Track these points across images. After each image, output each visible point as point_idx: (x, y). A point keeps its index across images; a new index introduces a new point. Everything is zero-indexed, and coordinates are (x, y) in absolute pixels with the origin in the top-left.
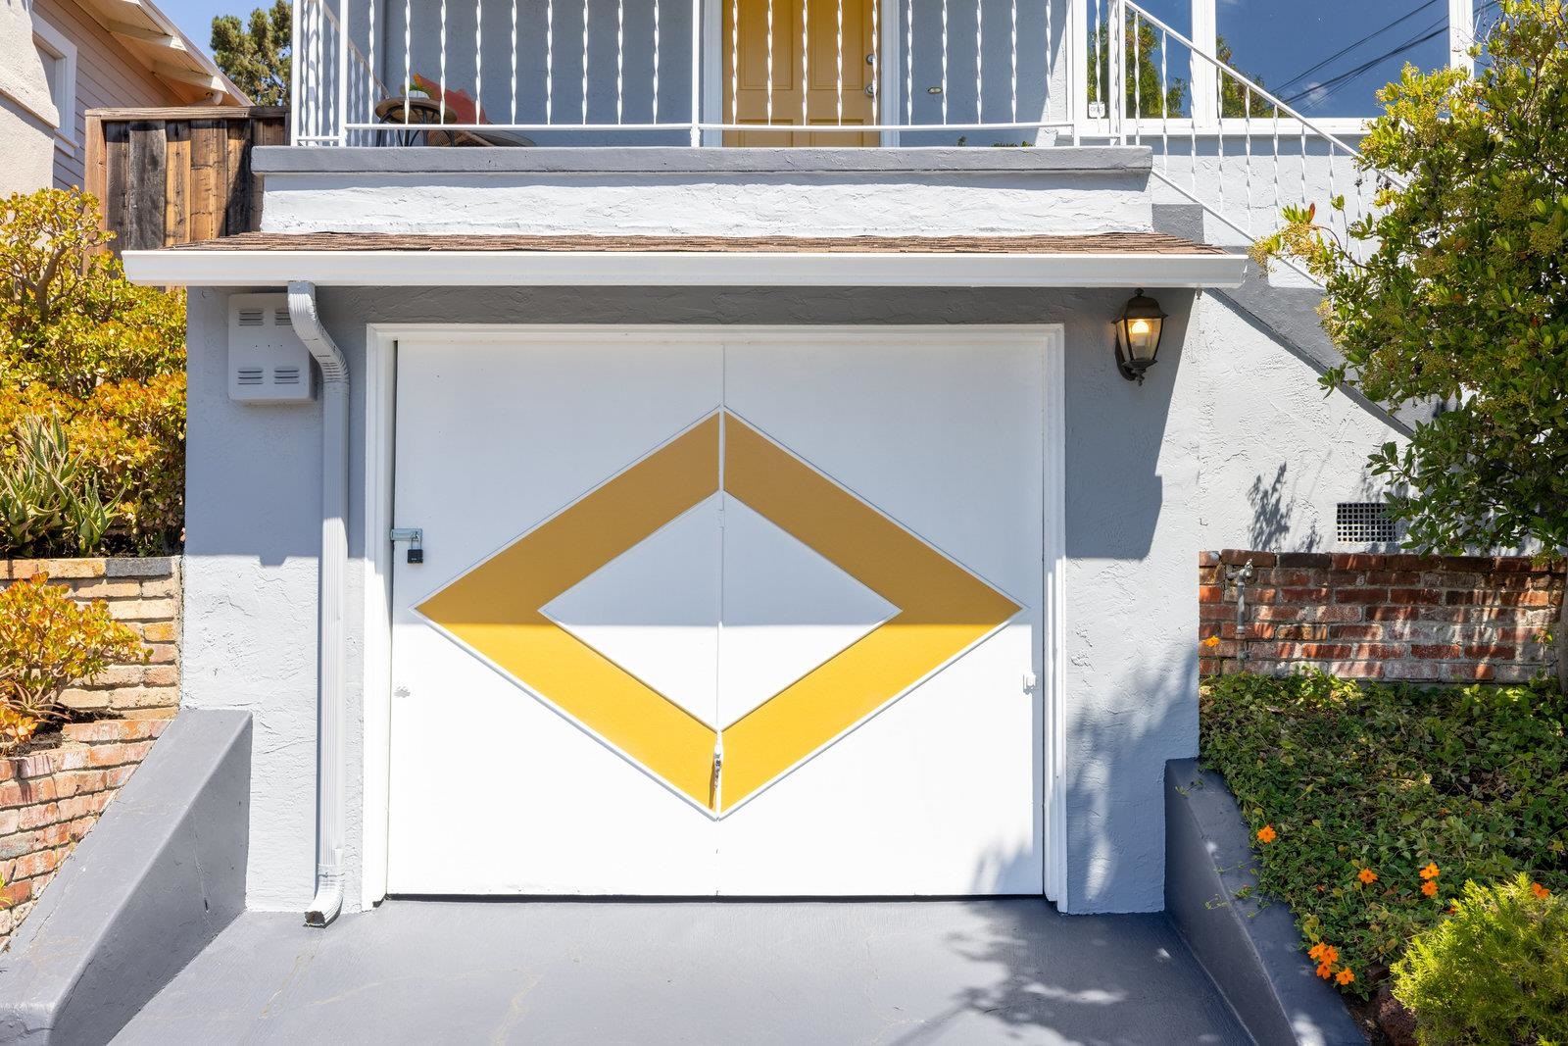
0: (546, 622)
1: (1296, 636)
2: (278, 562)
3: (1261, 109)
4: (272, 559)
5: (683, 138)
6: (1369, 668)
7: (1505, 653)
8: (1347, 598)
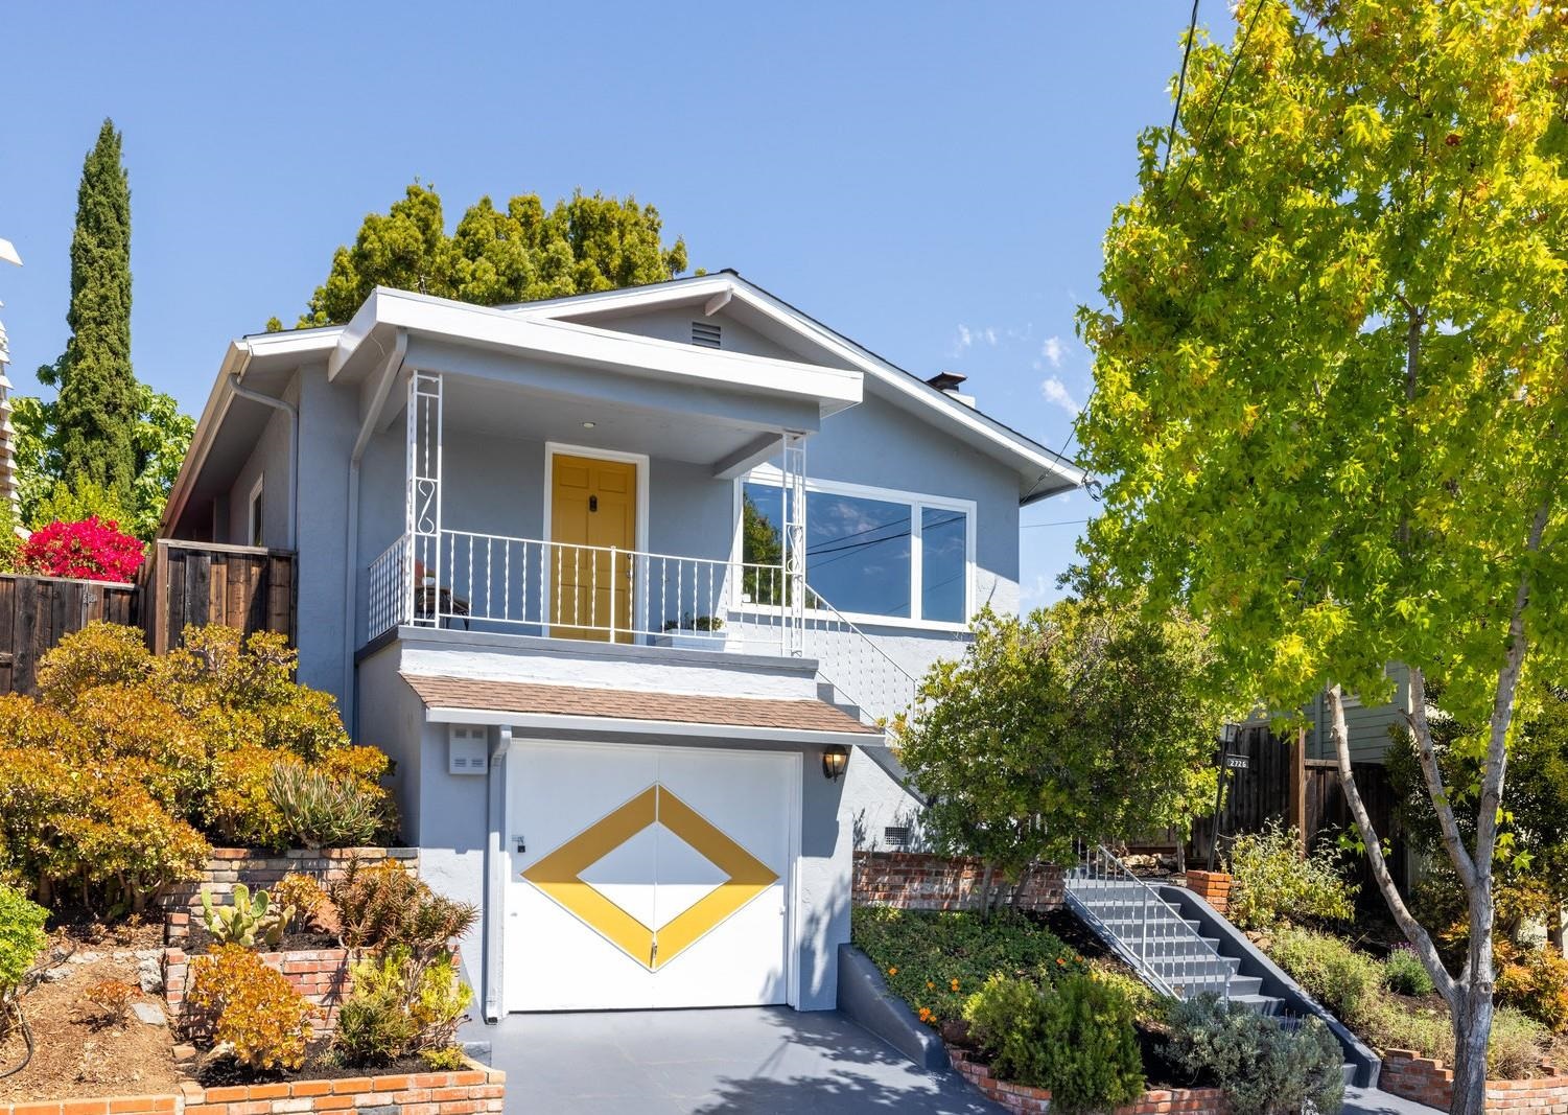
0: (580, 882)
1: (876, 889)
2: (464, 852)
3: (820, 606)
4: (461, 851)
5: (605, 636)
6: (904, 904)
7: (955, 897)
8: (897, 872)
